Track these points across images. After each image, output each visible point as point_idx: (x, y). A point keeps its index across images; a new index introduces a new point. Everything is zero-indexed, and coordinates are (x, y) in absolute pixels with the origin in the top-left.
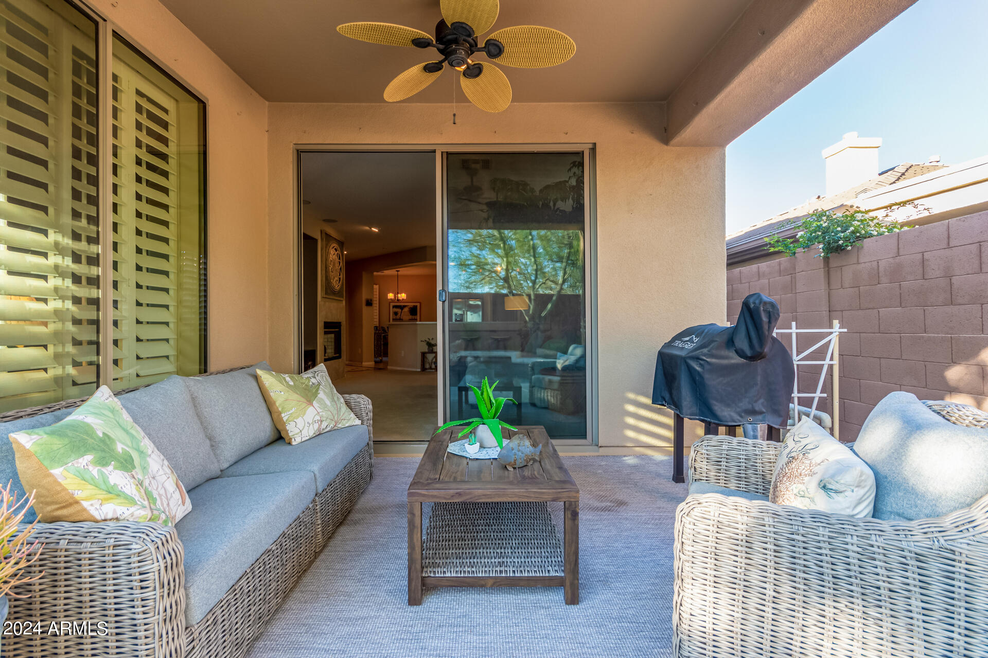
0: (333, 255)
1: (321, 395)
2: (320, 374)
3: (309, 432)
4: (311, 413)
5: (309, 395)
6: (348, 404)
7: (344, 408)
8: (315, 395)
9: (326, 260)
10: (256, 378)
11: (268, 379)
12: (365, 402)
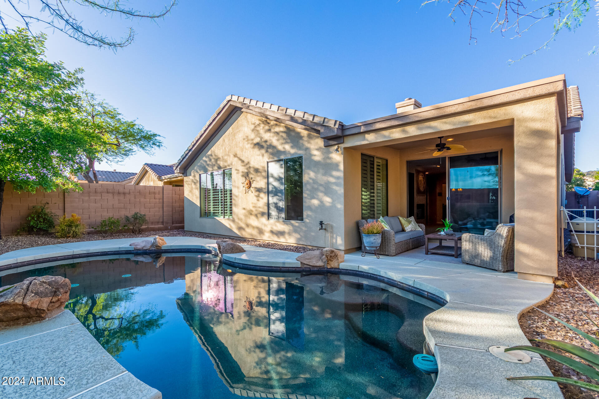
0: (421, 178)
1: (412, 223)
2: (412, 218)
3: (409, 230)
4: (410, 226)
5: (410, 222)
6: (419, 226)
7: (418, 226)
8: (411, 222)
9: (418, 180)
10: (399, 218)
11: (401, 218)
12: (423, 226)
